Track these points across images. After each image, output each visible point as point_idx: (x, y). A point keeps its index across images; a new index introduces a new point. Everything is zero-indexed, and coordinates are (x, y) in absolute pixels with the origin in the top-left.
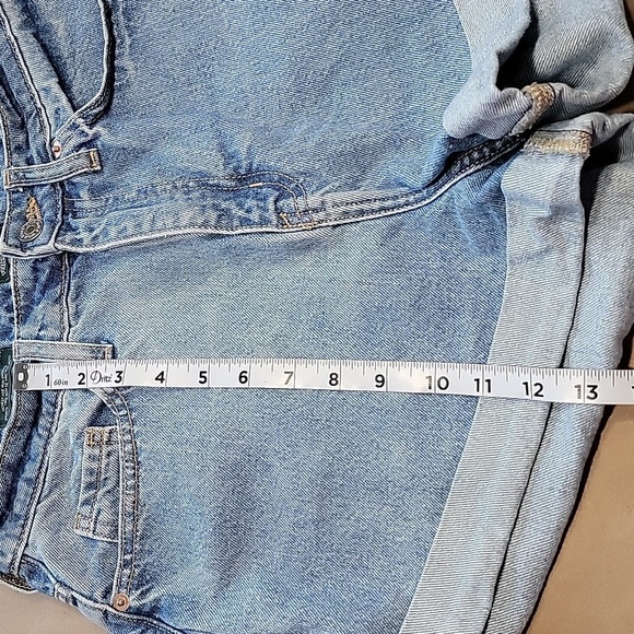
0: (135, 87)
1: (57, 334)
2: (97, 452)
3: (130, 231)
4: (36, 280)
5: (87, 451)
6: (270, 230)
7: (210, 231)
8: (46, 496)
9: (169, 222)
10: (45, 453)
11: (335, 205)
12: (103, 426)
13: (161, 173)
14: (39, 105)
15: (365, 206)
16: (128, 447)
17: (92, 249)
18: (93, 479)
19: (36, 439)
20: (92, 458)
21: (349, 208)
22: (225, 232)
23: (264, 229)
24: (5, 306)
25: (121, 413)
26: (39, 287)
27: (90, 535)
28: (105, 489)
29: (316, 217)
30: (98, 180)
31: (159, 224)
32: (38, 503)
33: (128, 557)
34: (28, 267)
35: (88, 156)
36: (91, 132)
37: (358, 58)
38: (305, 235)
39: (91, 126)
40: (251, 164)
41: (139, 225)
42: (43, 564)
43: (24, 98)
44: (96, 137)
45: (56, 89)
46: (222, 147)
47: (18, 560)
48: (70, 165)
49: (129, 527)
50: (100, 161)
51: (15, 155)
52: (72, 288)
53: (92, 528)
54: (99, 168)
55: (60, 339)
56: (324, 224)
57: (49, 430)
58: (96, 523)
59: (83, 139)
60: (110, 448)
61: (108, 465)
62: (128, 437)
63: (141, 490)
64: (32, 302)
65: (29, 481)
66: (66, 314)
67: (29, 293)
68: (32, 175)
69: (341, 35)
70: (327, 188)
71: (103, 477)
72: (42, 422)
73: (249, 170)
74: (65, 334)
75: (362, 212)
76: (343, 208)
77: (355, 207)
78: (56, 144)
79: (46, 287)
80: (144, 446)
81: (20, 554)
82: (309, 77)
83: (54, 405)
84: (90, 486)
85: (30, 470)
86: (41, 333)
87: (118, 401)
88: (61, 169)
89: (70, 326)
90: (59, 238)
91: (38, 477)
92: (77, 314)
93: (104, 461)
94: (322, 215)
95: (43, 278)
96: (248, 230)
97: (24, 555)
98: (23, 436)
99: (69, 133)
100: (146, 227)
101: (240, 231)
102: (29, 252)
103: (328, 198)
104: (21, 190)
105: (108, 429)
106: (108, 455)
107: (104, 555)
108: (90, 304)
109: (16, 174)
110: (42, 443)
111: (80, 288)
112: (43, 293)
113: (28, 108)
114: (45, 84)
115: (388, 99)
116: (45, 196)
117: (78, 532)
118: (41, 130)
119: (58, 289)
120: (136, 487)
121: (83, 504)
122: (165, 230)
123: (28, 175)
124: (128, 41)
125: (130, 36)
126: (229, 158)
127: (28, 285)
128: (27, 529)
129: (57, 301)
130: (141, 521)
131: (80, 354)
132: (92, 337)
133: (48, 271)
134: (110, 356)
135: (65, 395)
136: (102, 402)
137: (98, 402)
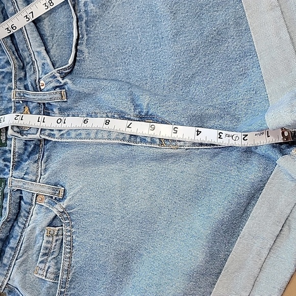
0: (88, 62)
1: (34, 178)
2: (51, 239)
3: (83, 136)
4: (25, 149)
5: (46, 239)
6: (155, 146)
7: (126, 143)
8: (21, 257)
9: (106, 135)
10: (22, 236)
12: (55, 227)
13: (100, 107)
14: (34, 60)
16: (69, 239)
17: (60, 140)
18: (47, 251)
19: (17, 228)
20: (48, 242)
22: (133, 144)
23: (153, 146)
24: (3, 158)
25: (66, 222)
26: (27, 153)
27: (44, 278)
28: (53, 257)
30: (64, 105)
31: (100, 136)
32: (17, 260)
33: (63, 290)
34: (22, 143)
35: (61, 93)
36: (63, 82)
38: (172, 151)
39: (63, 78)
40: (148, 112)
41: (88, 134)
42: (17, 289)
43: (26, 54)
44: (65, 84)
45: (44, 53)
46: (133, 101)
47: (4, 286)
48: (51, 96)
49: (65, 276)
50: (67, 96)
51: (18, 83)
52: (45, 157)
53: (45, 275)
54: (66, 100)
55: (35, 181)
56: (182, 148)
57: (25, 225)
58: (47, 272)
59: (58, 84)
60: (57, 238)
61: (55, 245)
62: (69, 234)
63: (73, 260)
64: (22, 160)
65: (12, 248)
66: (40, 169)
67: (20, 155)
68: (28, 96)
71: (52, 251)
72: (21, 220)
73: (147, 114)
74: (38, 179)
78: (42, 82)
79: (31, 154)
80: (77, 239)
81: (5, 283)
82: (181, 77)
83: (29, 213)
84: (45, 254)
85: (13, 243)
86: (25, 176)
87: (65, 216)
88: (45, 97)
89: (41, 175)
90: (42, 132)
91: (17, 247)
92: (46, 170)
93: (54, 244)
94: (182, 143)
95: (30, 149)
96: (145, 145)
97: (7, 284)
98: (9, 225)
99: (51, 79)
100: (92, 135)
101: (140, 145)
102: (25, 137)
104: (21, 102)
105: (57, 228)
106: (56, 241)
107: (50, 288)
108: (53, 166)
109: (19, 94)
110: (20, 231)
111: (48, 157)
112: (29, 157)
113: (27, 60)
114: (38, 50)
115: (218, 95)
116: (34, 108)
117: (37, 275)
118: (34, 73)
119: (37, 156)
120: (70, 258)
121: (40, 262)
122: (103, 139)
123: (26, 96)
124: (85, 37)
125: (87, 35)
126: (136, 106)
127: (21, 151)
128: (10, 272)
129: (36, 162)
130: (71, 274)
131: (47, 190)
132: (52, 182)
133: (33, 146)
134: (62, 194)
135: (35, 209)
136: (56, 215)
137: (54, 215)
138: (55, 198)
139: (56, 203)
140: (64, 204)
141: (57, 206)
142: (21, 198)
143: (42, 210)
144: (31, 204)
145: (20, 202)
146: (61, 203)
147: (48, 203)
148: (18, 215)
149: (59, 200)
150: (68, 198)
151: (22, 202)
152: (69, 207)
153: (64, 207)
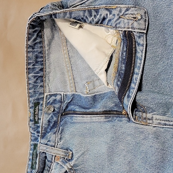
1: (53, 144)
4: (49, 125)
11: (156, 119)
15: (167, 123)
21: (161, 122)
24: (37, 131)
26: (50, 128)
29: (148, 121)
37: (169, 71)
52: (60, 130)
55: (54, 147)
56: (151, 125)
64: (47, 132)
66: (57, 138)
67: (46, 129)
69: (163, 63)
70: (155, 113)
72: (45, 172)
74: (56, 145)
75: (165, 125)
76: (159, 121)
77: (163, 122)
79: (52, 128)
83: (50, 168)
86: (48, 143)
87: (72, 171)
89: (58, 142)
92: (61, 138)
94: (151, 121)
95: (51, 125)
103: (154, 116)
111: (62, 130)
112: (51, 130)
119: (56, 129)
127: (46, 126)
129: (55, 133)
131: (61, 153)
132: (65, 147)
133: (53, 123)
134: (71, 156)
135: (54, 165)
136: (67, 171)
137: (65, 170)
138: (67, 159)
139: (67, 162)
140: (72, 163)
141: (67, 164)
142: (46, 157)
143: (58, 166)
144: (51, 162)
145: (45, 160)
146: (70, 162)
147: (62, 161)
148: (44, 169)
149: (69, 160)
150: (75, 159)
151: (46, 160)
152: (75, 165)
153: (72, 165)
